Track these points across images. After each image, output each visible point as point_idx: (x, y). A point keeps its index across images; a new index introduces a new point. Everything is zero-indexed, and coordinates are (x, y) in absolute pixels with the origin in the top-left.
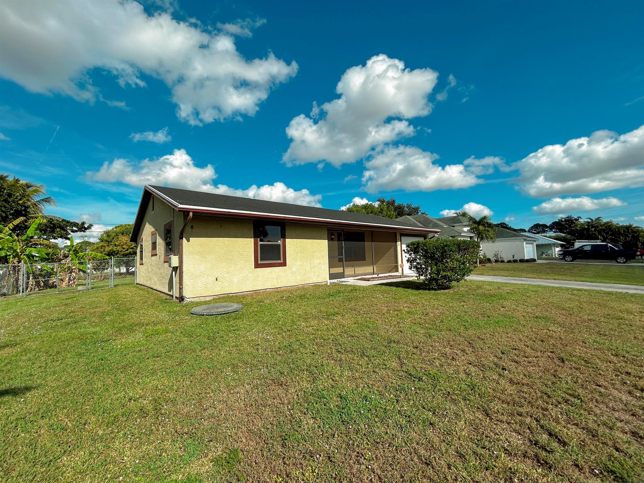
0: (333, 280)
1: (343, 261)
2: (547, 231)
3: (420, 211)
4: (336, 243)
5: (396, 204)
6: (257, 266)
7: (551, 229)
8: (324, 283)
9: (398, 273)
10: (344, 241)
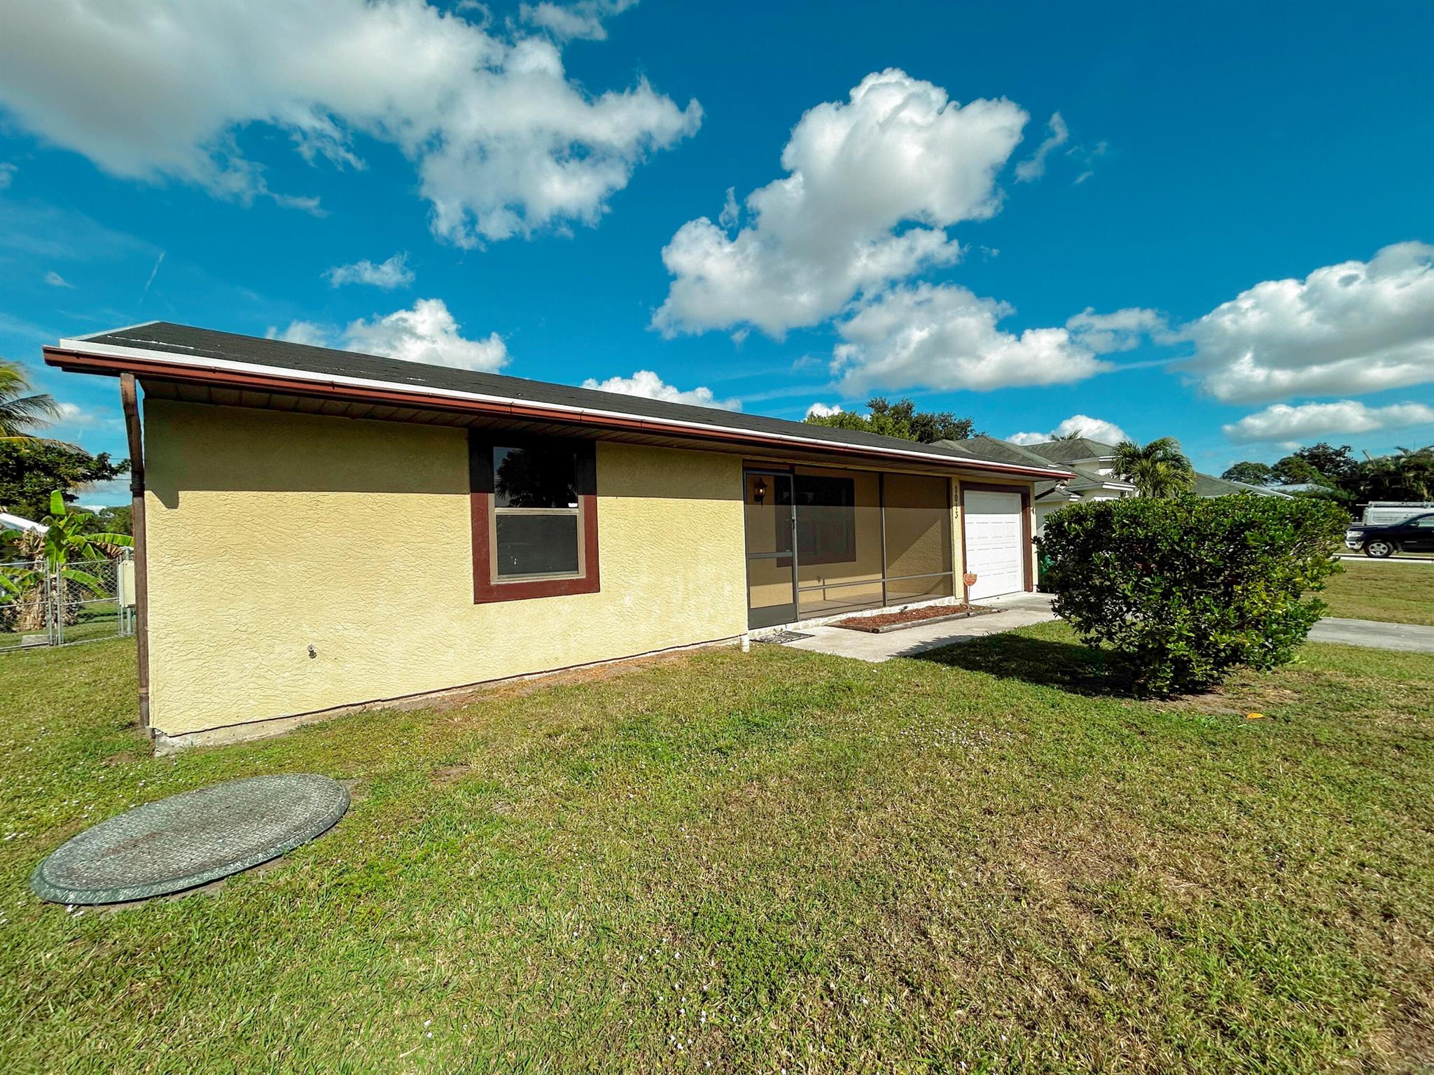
0: (762, 630)
1: (792, 565)
2: (1266, 480)
3: (972, 431)
4: (769, 511)
5: (914, 415)
6: (485, 593)
7: (1277, 478)
8: (730, 643)
9: (953, 598)
10: (797, 504)
